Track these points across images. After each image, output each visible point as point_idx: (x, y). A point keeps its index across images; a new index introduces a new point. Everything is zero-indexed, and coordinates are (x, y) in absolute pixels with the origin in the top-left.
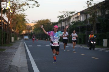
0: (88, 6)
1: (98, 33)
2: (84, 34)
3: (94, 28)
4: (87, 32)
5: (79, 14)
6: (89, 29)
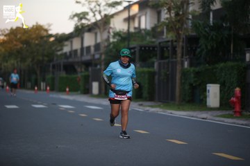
1: (191, 65)
2: (151, 70)
5: (135, 9)
6: (166, 55)
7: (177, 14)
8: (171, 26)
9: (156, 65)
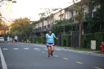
0: (74, 1)
2: (69, 35)
4: (73, 33)
6: (75, 29)
7: (79, 14)
8: (77, 18)
9: (71, 33)
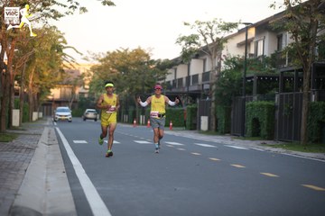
0: (287, 2)
1: (319, 98)
2: (271, 103)
3: (306, 82)
4: (281, 96)
9: (277, 97)
